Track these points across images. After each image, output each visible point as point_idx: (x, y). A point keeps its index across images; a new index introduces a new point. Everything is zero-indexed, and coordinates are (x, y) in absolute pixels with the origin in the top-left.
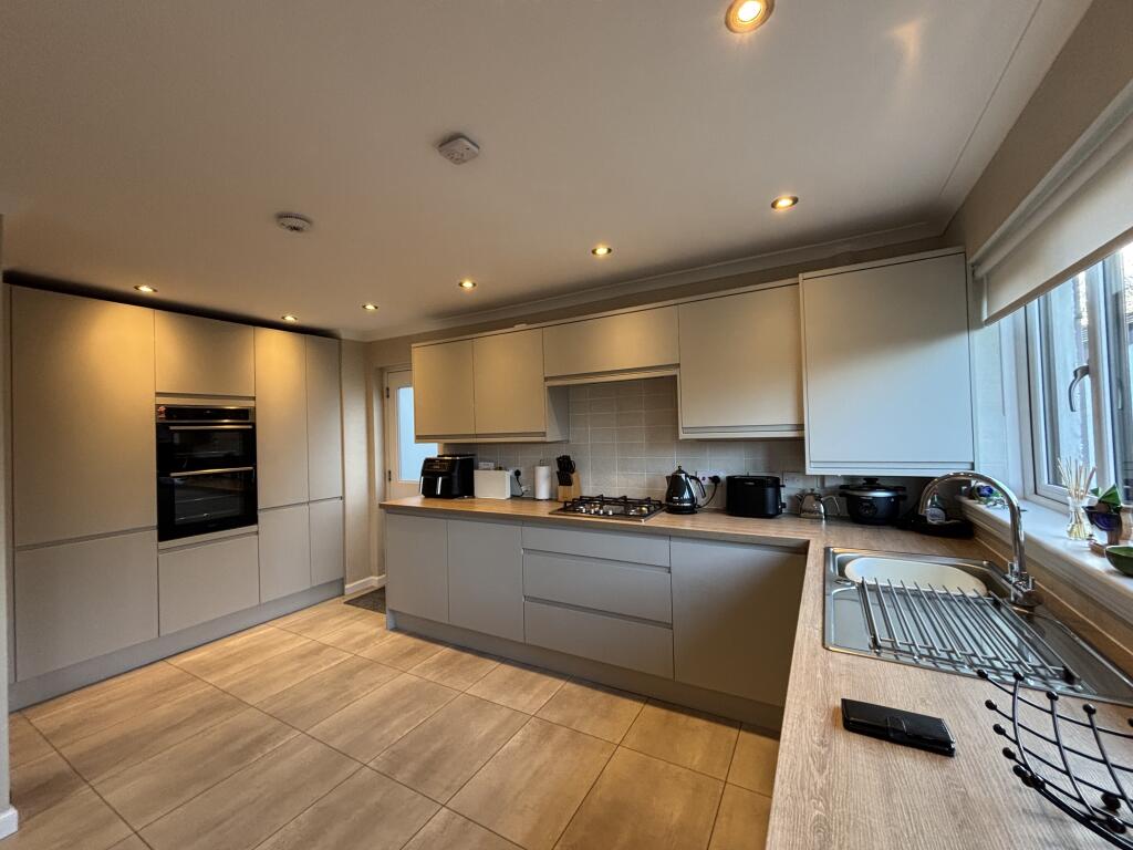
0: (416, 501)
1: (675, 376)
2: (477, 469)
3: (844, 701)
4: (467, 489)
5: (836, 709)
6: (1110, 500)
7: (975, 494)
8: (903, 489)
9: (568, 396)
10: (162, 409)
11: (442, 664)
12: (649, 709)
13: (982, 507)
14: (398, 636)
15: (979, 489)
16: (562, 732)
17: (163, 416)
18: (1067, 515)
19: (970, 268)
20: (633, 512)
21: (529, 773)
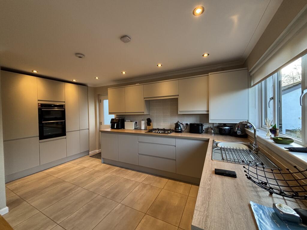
0: (109, 130)
1: (177, 98)
2: (126, 121)
3: (215, 169)
4: (123, 127)
5: (213, 171)
6: (275, 127)
7: (248, 127)
8: (232, 126)
9: (150, 103)
10: (40, 104)
11: (116, 171)
12: (170, 180)
13: (249, 130)
14: (105, 165)
15: (249, 126)
16: (148, 187)
17: (40, 106)
18: (266, 131)
19: (249, 73)
20: (166, 132)
21: (141, 195)
